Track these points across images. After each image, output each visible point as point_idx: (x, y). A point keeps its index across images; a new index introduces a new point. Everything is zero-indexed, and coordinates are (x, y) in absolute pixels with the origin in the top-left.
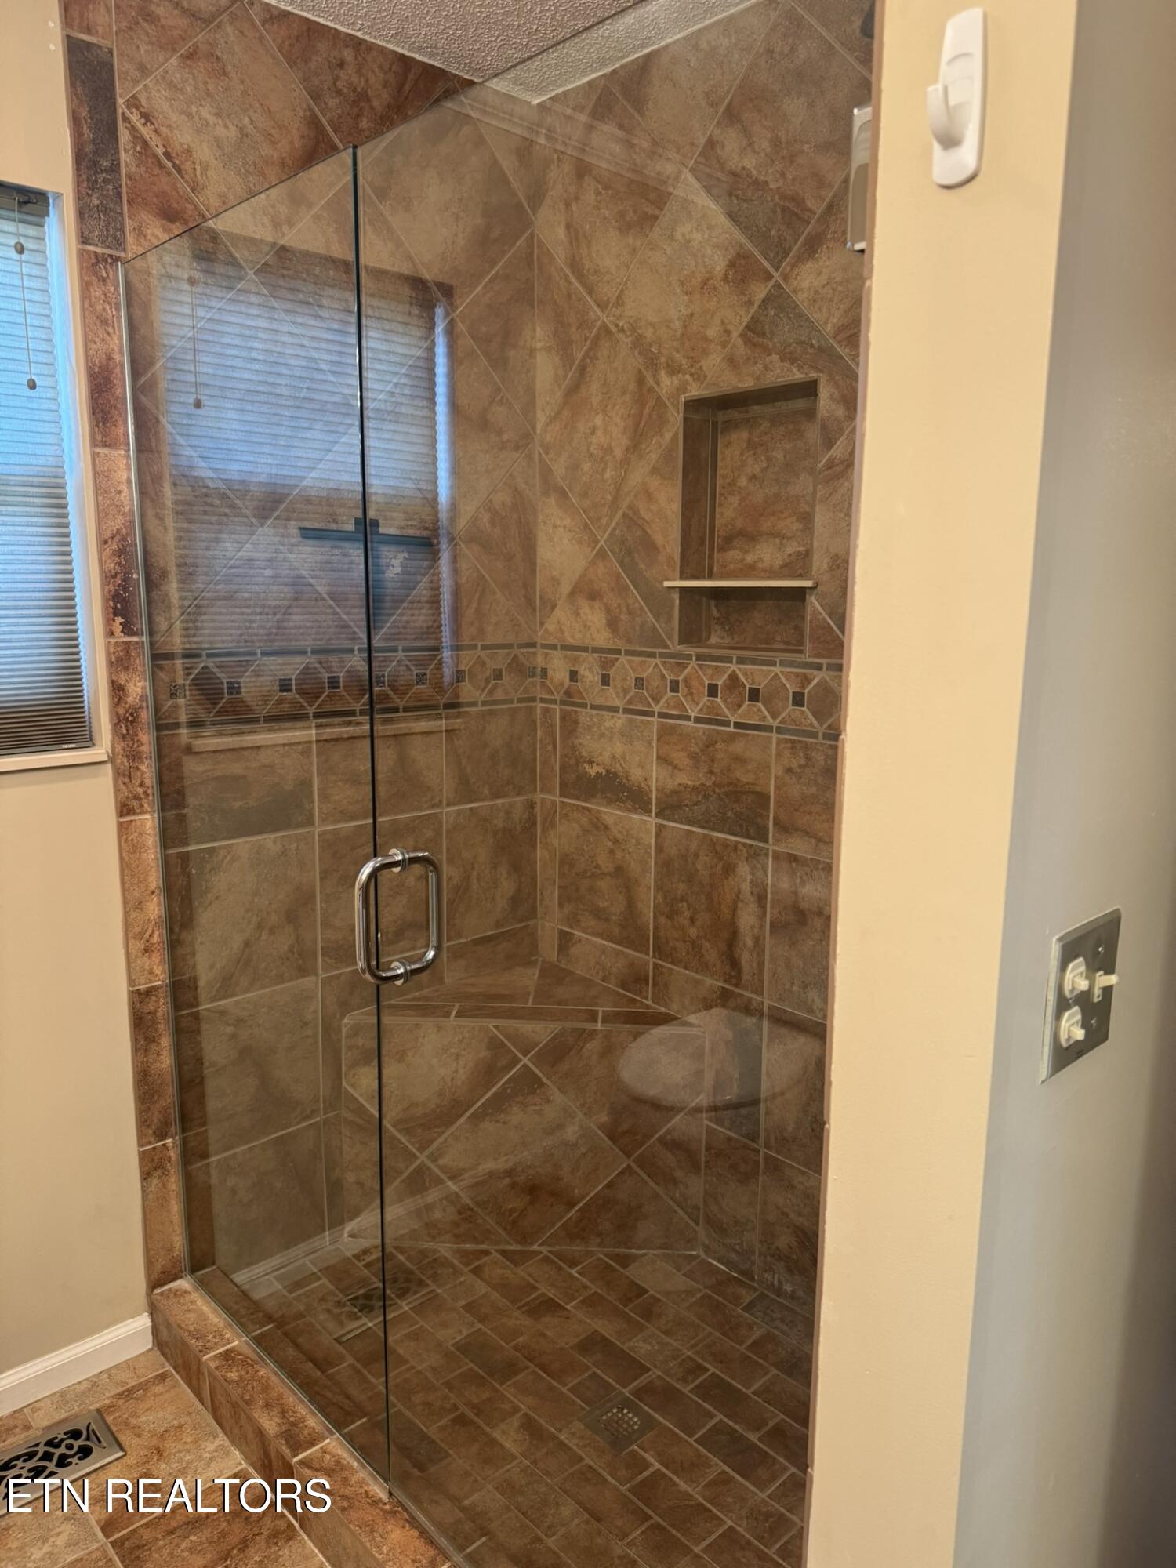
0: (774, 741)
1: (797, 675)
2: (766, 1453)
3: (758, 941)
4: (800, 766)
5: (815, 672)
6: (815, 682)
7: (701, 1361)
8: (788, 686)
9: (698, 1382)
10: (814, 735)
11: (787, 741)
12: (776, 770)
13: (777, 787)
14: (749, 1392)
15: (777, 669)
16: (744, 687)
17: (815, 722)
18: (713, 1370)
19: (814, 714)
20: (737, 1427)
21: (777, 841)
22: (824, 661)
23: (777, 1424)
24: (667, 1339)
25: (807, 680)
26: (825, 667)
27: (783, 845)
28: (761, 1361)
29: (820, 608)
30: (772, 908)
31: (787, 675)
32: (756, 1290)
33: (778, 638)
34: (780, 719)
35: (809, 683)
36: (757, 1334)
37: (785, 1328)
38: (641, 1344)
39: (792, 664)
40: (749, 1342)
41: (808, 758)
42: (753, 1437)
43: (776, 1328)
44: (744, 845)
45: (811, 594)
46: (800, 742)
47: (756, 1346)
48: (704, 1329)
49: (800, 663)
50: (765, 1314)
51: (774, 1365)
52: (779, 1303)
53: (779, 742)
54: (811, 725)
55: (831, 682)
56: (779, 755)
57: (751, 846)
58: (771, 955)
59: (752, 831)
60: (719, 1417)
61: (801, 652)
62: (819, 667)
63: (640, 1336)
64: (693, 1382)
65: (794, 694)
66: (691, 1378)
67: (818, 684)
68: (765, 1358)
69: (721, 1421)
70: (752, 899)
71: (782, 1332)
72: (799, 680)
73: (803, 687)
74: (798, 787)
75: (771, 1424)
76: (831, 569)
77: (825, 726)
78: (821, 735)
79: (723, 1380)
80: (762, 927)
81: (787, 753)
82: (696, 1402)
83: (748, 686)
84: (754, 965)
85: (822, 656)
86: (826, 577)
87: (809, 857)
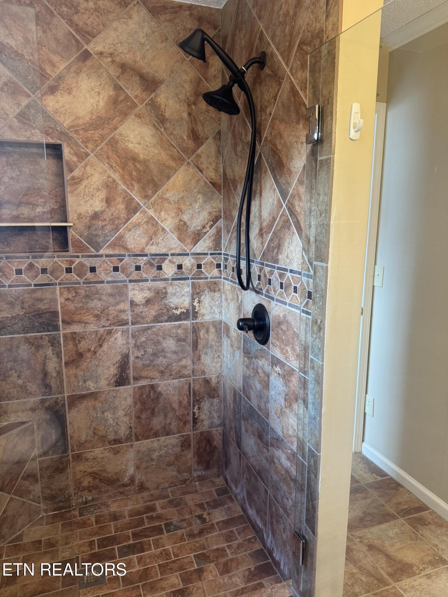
0: (58, 289)
1: (67, 261)
2: (140, 542)
3: (59, 373)
4: (73, 297)
5: (76, 259)
6: (77, 262)
7: (89, 540)
8: (62, 265)
9: (97, 545)
10: (79, 283)
11: (65, 288)
12: (60, 300)
13: (61, 307)
14: (113, 534)
15: (56, 259)
16: (38, 268)
17: (78, 278)
18: (96, 539)
19: (78, 275)
20: (124, 544)
21: (64, 329)
22: (80, 254)
23: (132, 533)
24: (69, 545)
25: (72, 262)
26: (80, 256)
27: (68, 330)
28: (104, 524)
29: (75, 234)
30: (65, 356)
31: (62, 262)
32: (76, 509)
33: (38, 247)
34: (59, 279)
35: (74, 263)
36: (93, 519)
37: (99, 510)
38: (64, 554)
39: (63, 257)
40: (94, 523)
41: (76, 293)
42: (131, 542)
43: (96, 513)
44: (46, 335)
45: (70, 229)
46: (71, 287)
47: (97, 522)
48: (77, 532)
49: (67, 256)
50: (88, 512)
51: (110, 521)
52: (89, 506)
53: (60, 289)
54: (77, 280)
55: (84, 262)
56: (61, 294)
57: (50, 335)
58: (67, 376)
59: (50, 329)
60: (116, 547)
61: (68, 251)
62: (78, 257)
63: (60, 553)
64: (95, 546)
65: (66, 268)
66: (93, 547)
67: (78, 263)
68: (105, 522)
69: (118, 547)
70: (54, 356)
71: (100, 512)
72: (68, 262)
73: (71, 265)
74: (73, 305)
75: (130, 534)
76: (78, 219)
77: (84, 279)
78: (82, 283)
79: (103, 538)
80: (61, 366)
81: (66, 293)
82: (105, 550)
83: (40, 268)
84: (58, 383)
85: (79, 252)
86: (76, 222)
87: (81, 331)
